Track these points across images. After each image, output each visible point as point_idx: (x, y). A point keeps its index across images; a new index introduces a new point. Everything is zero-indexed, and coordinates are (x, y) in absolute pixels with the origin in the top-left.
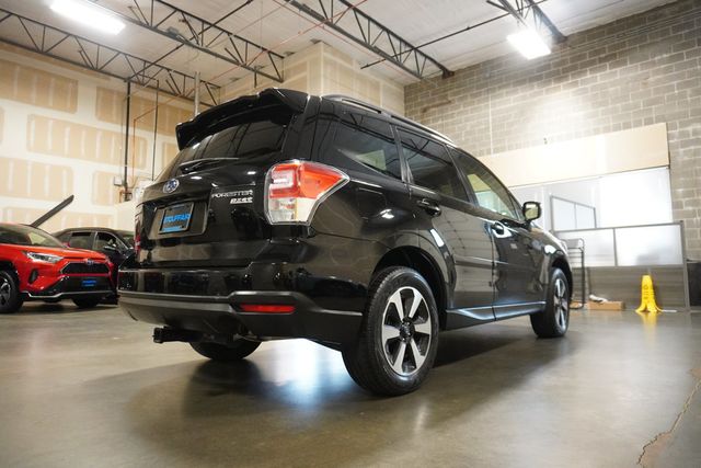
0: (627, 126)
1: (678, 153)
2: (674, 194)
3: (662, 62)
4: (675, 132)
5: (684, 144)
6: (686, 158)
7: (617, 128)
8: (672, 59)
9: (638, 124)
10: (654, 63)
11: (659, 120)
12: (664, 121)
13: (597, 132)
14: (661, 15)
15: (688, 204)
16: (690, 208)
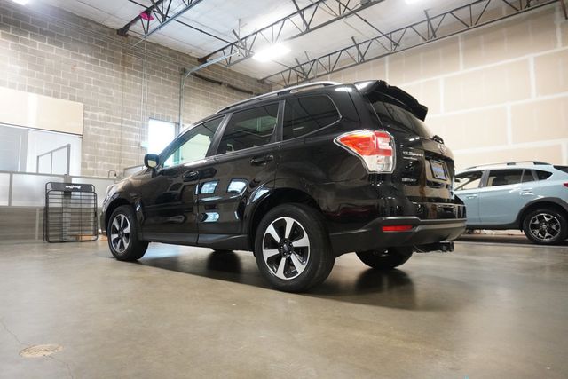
0: (56, 95)
1: (88, 128)
2: (83, 157)
3: (85, 59)
4: (89, 113)
5: (93, 124)
6: (92, 133)
7: (49, 94)
8: (92, 61)
9: (64, 97)
10: (81, 58)
11: (80, 100)
12: (82, 102)
13: (30, 90)
14: (89, 26)
15: (91, 165)
16: (91, 169)
